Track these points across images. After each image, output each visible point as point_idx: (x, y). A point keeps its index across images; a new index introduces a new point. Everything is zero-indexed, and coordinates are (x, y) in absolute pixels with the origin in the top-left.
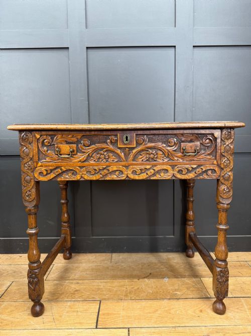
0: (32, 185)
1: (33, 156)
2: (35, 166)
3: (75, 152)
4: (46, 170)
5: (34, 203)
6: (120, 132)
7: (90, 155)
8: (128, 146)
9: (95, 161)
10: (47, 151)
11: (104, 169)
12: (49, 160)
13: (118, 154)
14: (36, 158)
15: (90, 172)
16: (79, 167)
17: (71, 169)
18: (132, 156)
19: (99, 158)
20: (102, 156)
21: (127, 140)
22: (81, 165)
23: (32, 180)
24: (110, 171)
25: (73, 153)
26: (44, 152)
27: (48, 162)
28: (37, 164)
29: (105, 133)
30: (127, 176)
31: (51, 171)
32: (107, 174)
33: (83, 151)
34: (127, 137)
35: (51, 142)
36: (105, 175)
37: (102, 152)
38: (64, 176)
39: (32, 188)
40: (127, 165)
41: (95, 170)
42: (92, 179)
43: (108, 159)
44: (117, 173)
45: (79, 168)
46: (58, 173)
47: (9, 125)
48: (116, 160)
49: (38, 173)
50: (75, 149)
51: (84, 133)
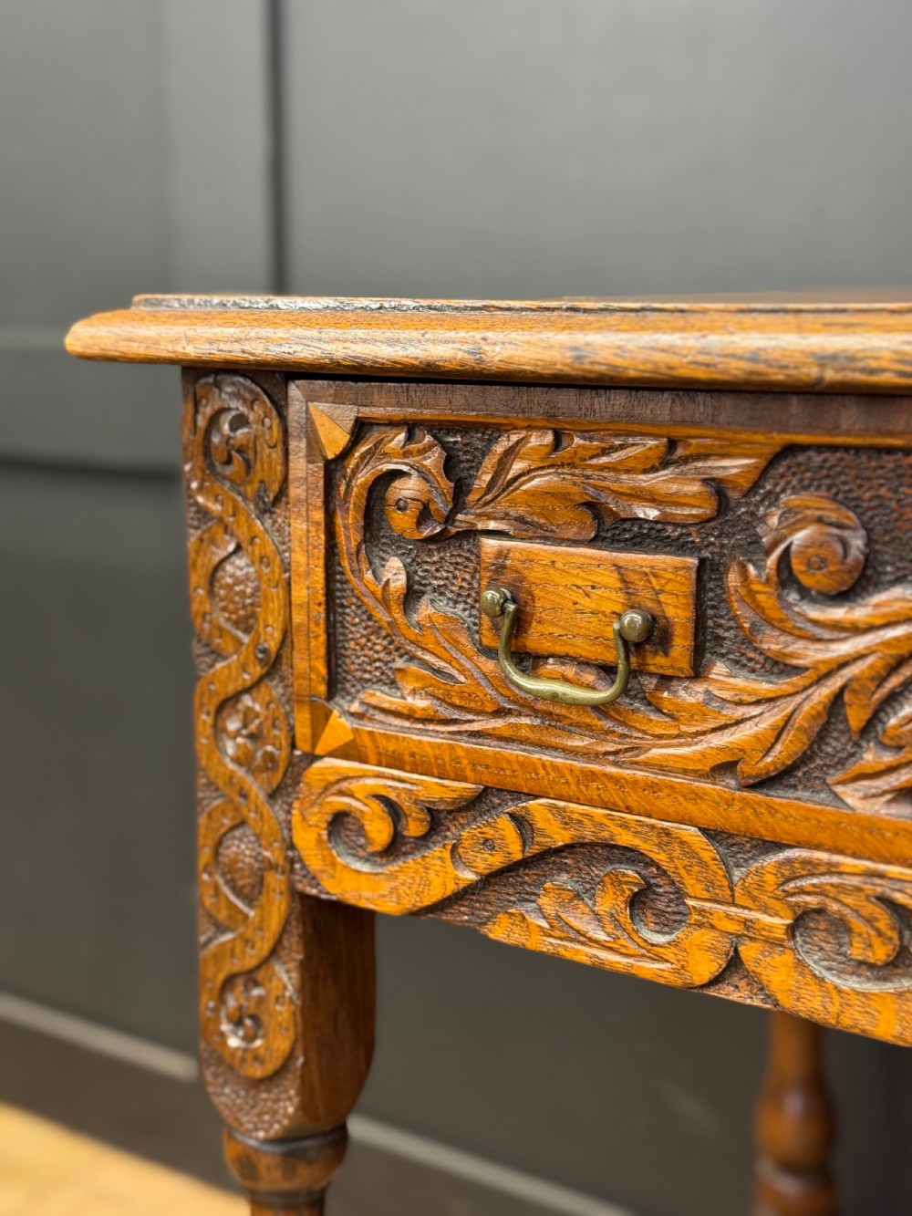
0: (275, 923)
1: (287, 633)
2: (303, 747)
3: (681, 646)
4: (394, 810)
5: (286, 1107)
7: (856, 716)
9: (905, 793)
10: (411, 595)
12: (420, 703)
14: (309, 663)
15: (840, 927)
16: (711, 834)
17: (625, 839)
22: (734, 818)
23: (275, 881)
25: (657, 662)
26: (385, 602)
27: (410, 716)
28: (320, 719)
31: (437, 820)
33: (772, 643)
35: (441, 506)
38: (546, 902)
39: (274, 952)
41: (902, 916)
42: (855, 1019)
45: (707, 851)
46: (497, 861)
47: (85, 310)
49: (319, 818)
51: (798, 425)
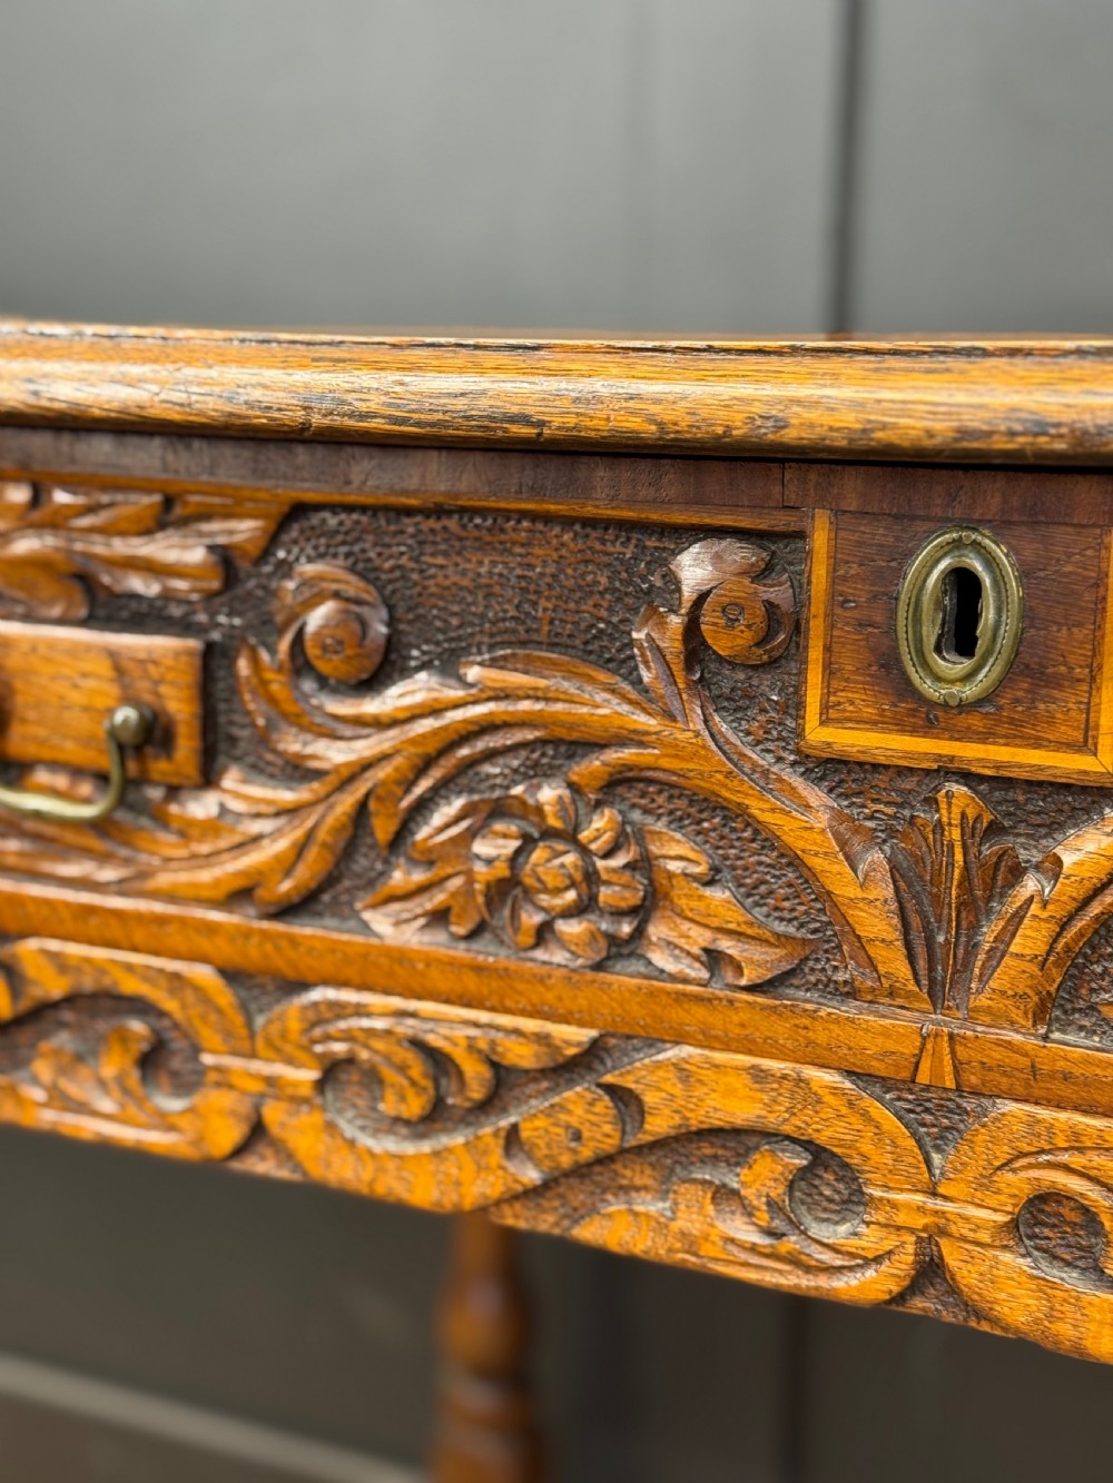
3: (186, 747)
6: (851, 490)
7: (383, 829)
8: (971, 753)
9: (439, 917)
11: (566, 1069)
13: (795, 862)
15: (373, 1080)
16: (227, 973)
17: (130, 987)
18: (1030, 939)
19: (508, 889)
20: (552, 864)
21: (962, 636)
22: (254, 954)
24: (659, 1125)
25: (161, 768)
29: (604, 493)
30: (930, 1270)
32: (604, 1160)
33: (290, 743)
34: (964, 586)
36: (581, 1171)
37: (549, 794)
40: (936, 1071)
41: (438, 1061)
42: (390, 1185)
43: (642, 912)
44: (764, 1175)
48: (757, 961)
50: (180, 706)
51: (305, 479)
